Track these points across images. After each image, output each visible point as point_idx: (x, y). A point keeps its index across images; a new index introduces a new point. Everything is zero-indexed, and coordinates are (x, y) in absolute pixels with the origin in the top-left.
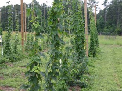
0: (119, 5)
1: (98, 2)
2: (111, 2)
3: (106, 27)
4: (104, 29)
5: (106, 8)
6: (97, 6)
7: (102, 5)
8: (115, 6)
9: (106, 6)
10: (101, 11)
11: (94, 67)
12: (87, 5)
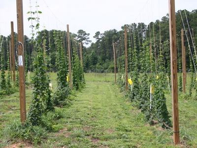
0: (113, 38)
1: (89, 34)
2: (104, 34)
3: (98, 64)
4: (97, 66)
5: (98, 41)
6: (88, 38)
7: (94, 37)
8: (108, 38)
9: (98, 38)
10: (93, 44)
11: (76, 96)
12: (77, 37)
